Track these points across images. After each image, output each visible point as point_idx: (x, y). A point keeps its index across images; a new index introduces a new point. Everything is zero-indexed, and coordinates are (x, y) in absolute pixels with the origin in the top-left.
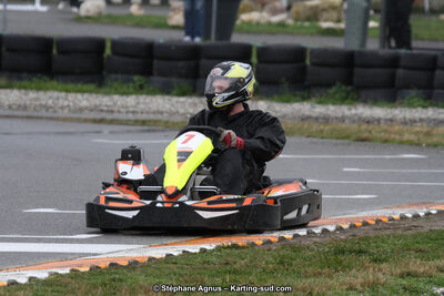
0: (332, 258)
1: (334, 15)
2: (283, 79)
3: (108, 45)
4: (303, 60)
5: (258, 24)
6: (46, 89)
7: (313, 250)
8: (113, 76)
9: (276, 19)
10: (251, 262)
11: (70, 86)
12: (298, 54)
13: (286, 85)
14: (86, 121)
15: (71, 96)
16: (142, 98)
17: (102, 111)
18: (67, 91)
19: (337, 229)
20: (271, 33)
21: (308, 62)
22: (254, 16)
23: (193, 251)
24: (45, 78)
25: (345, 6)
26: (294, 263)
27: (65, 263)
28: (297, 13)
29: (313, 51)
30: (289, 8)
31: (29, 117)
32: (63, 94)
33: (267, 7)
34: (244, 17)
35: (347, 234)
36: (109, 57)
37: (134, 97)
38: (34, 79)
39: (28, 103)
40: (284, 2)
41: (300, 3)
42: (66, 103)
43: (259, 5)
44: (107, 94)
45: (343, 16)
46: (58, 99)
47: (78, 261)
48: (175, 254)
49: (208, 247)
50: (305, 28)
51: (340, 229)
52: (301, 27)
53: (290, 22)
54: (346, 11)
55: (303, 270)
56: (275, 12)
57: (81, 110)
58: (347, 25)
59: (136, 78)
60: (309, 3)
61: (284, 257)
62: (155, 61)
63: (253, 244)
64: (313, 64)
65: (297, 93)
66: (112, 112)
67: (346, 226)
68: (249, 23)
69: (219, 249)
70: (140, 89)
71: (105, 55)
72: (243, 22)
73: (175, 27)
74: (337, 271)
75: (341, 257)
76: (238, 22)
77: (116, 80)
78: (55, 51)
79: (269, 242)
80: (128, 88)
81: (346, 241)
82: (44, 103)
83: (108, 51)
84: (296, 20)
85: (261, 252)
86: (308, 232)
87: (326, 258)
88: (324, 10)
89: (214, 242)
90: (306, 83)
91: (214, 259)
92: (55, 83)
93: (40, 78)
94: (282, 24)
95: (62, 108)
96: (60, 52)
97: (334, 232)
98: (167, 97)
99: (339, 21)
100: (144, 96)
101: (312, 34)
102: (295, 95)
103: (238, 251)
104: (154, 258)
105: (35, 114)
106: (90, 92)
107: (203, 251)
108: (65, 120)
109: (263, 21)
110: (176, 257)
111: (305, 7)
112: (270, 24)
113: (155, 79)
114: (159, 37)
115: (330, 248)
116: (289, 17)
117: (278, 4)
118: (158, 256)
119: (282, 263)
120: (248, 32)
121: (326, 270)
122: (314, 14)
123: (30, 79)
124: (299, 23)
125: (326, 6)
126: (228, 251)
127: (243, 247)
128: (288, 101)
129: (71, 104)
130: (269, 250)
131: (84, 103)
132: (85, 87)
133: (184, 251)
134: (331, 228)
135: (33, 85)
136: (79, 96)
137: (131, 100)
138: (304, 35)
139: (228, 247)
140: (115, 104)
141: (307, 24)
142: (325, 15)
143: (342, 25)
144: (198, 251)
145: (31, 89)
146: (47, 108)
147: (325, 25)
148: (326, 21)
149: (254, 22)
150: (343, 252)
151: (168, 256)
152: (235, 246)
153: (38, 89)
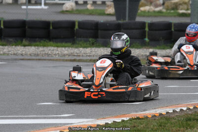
0: (185, 123)
1: (185, 6)
2: (161, 38)
3: (77, 24)
4: (171, 29)
5: (149, 12)
6: (47, 46)
7: (176, 119)
8: (80, 39)
9: (158, 9)
10: (146, 125)
11: (59, 44)
12: (168, 26)
13: (163, 41)
14: (67, 60)
15: (59, 49)
16: (93, 49)
17: (74, 55)
18: (58, 47)
19: (187, 109)
20: (155, 16)
21: (173, 30)
22: (147, 8)
23: (118, 121)
24: (47, 40)
25: (191, 2)
26: (166, 125)
27: (57, 128)
28: (168, 6)
29: (175, 24)
30: (163, 4)
31: (39, 60)
32: (56, 48)
33: (153, 4)
34: (142, 9)
35: (193, 111)
36: (77, 29)
37: (89, 48)
38: (42, 41)
39: (39, 53)
40: (161, 1)
41: (168, 1)
42: (57, 52)
43: (149, 3)
44: (77, 47)
45: (190, 7)
46: (53, 50)
47: (63, 127)
48: (110, 123)
49: (125, 119)
50: (171, 13)
51: (189, 109)
52: (170, 13)
53: (164, 10)
54: (191, 5)
55: (171, 129)
56: (156, 6)
57: (64, 55)
58: (191, 11)
59: (90, 39)
60: (173, 1)
61: (162, 123)
62: (99, 31)
63: (147, 117)
64: (175, 30)
65: (168, 45)
66: (79, 56)
67: (191, 108)
68: (144, 12)
69: (131, 120)
70: (93, 45)
71: (75, 29)
72: (142, 11)
73: (109, 15)
74: (187, 129)
75: (189, 122)
76: (139, 11)
77: (81, 41)
78: (51, 28)
79: (155, 116)
80: (86, 44)
81: (191, 114)
82: (46, 52)
83: (77, 27)
84: (167, 9)
85: (151, 121)
86: (173, 111)
87: (182, 123)
88: (180, 4)
89: (128, 116)
90: (173, 40)
91: (128, 125)
92: (52, 43)
93: (45, 41)
94: (160, 12)
95: (55, 55)
96: (53, 28)
97: (186, 111)
98: (105, 48)
99: (188, 9)
100: (94, 48)
101: (175, 16)
102: (167, 46)
103: (140, 120)
104: (99, 125)
105: (43, 58)
106: (69, 47)
107: (123, 121)
108: (57, 60)
109: (151, 11)
110: (110, 124)
111: (171, 3)
112: (154, 12)
113: (99, 39)
114: (101, 19)
115: (184, 118)
116: (163, 8)
117: (158, 2)
118: (101, 124)
119: (161, 126)
120: (144, 16)
121: (182, 129)
122: (176, 7)
123: (40, 42)
124: (169, 11)
125: (181, 2)
126: (135, 121)
127: (142, 119)
128: (164, 49)
129: (60, 53)
130: (155, 120)
131: (66, 52)
132: (66, 45)
133: (114, 121)
134: (185, 109)
135: (41, 44)
136: (63, 48)
137: (88, 50)
138: (171, 16)
139: (135, 119)
140: (80, 52)
141: (172, 11)
142: (181, 7)
143: (189, 12)
144: (120, 121)
145: (41, 46)
146: (48, 55)
147: (181, 11)
148: (181, 9)
149: (147, 11)
150: (190, 120)
151: (107, 124)
152: (138, 118)
153: (44, 46)
